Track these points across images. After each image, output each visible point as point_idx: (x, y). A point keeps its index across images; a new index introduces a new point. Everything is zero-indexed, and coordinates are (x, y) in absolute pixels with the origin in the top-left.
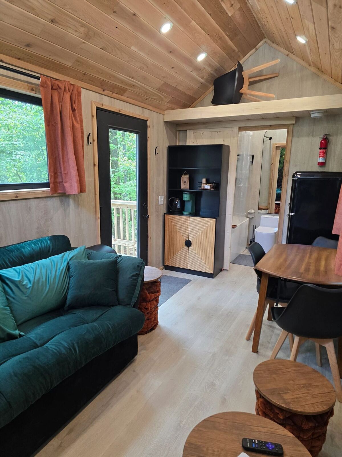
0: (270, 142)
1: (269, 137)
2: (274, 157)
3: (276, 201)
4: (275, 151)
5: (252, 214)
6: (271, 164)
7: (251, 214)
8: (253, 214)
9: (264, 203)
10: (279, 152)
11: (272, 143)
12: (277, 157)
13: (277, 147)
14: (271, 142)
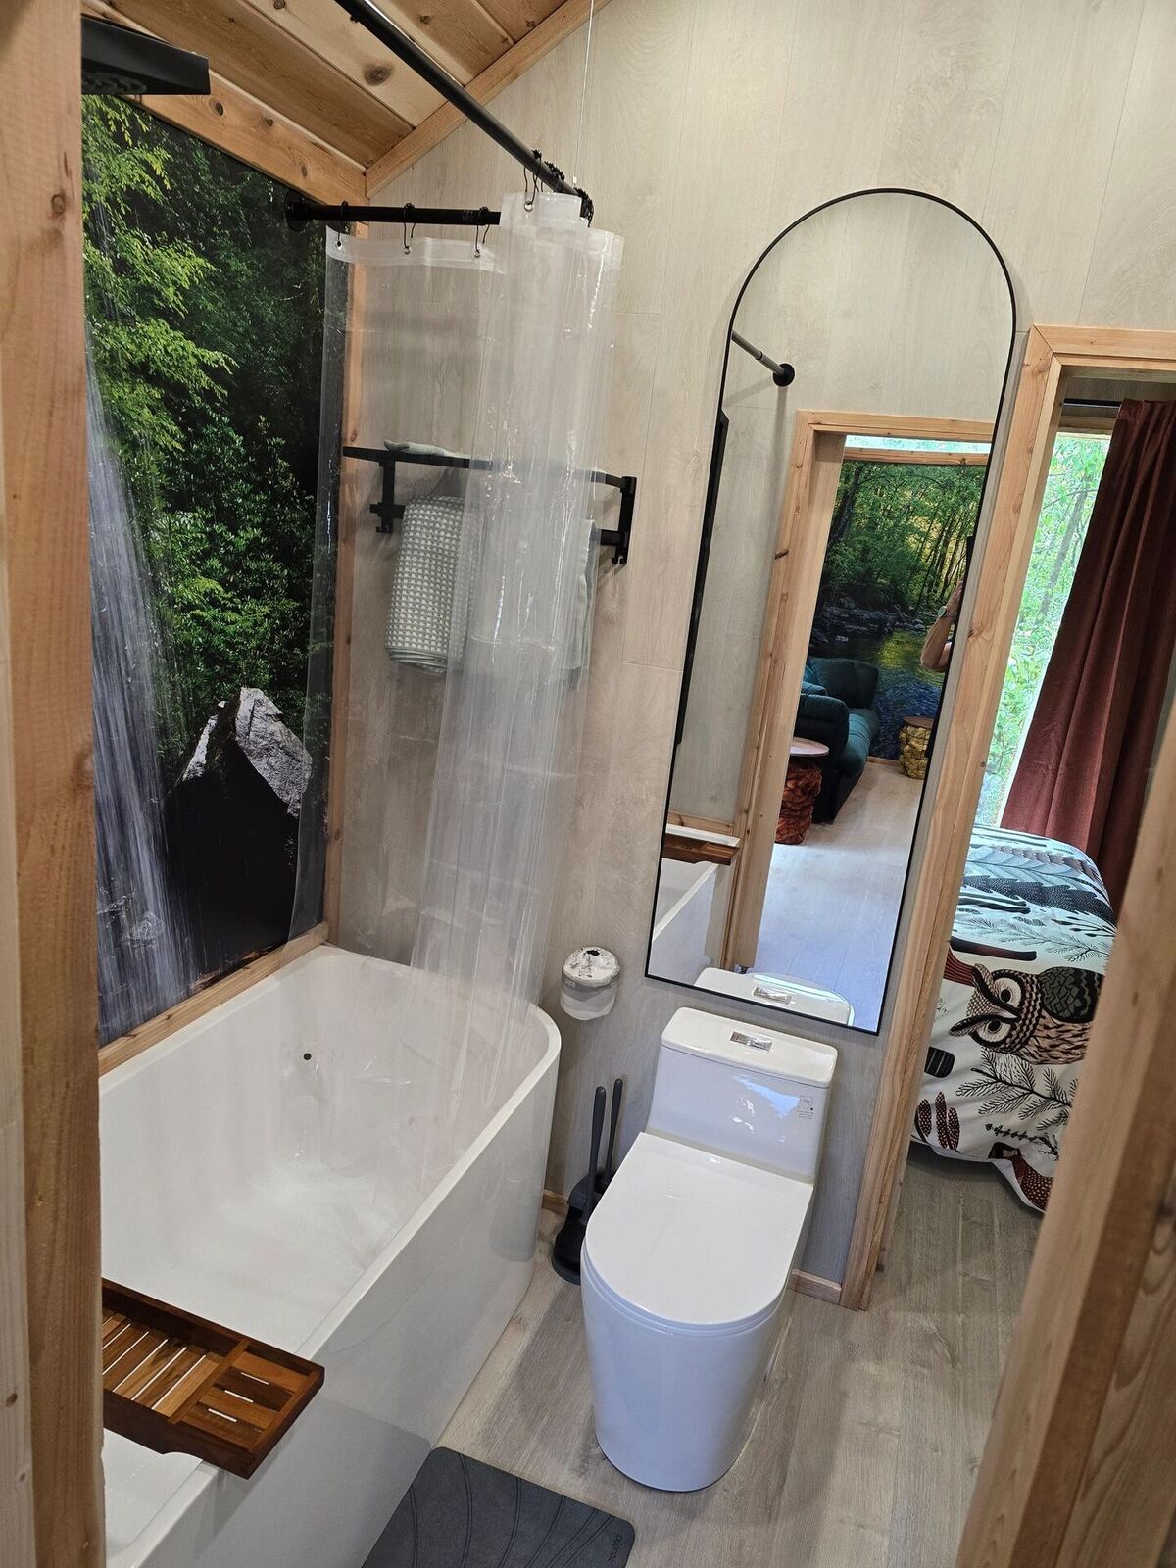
0: (782, 401)
1: (779, 362)
2: (797, 508)
3: (801, 732)
4: (806, 469)
5: (595, 999)
6: (778, 556)
7: (583, 990)
8: (605, 992)
9: (714, 799)
10: (831, 476)
11: (789, 412)
12: (815, 515)
13: (826, 441)
14: (789, 403)
